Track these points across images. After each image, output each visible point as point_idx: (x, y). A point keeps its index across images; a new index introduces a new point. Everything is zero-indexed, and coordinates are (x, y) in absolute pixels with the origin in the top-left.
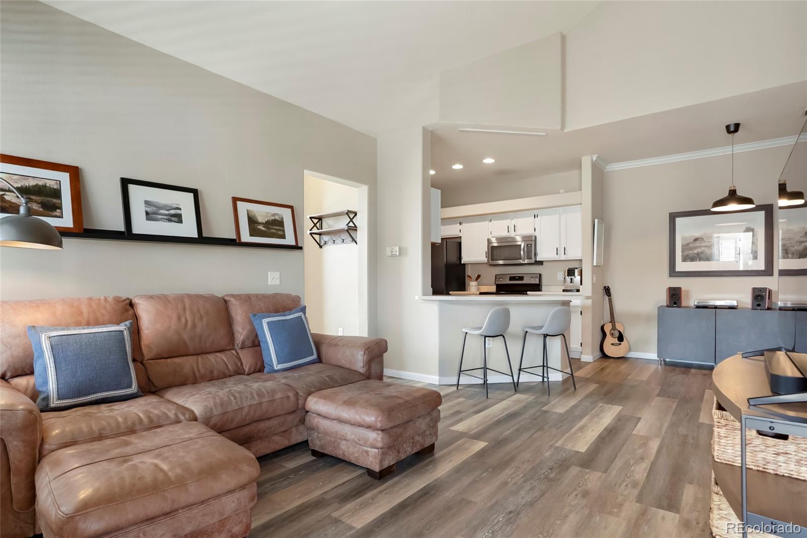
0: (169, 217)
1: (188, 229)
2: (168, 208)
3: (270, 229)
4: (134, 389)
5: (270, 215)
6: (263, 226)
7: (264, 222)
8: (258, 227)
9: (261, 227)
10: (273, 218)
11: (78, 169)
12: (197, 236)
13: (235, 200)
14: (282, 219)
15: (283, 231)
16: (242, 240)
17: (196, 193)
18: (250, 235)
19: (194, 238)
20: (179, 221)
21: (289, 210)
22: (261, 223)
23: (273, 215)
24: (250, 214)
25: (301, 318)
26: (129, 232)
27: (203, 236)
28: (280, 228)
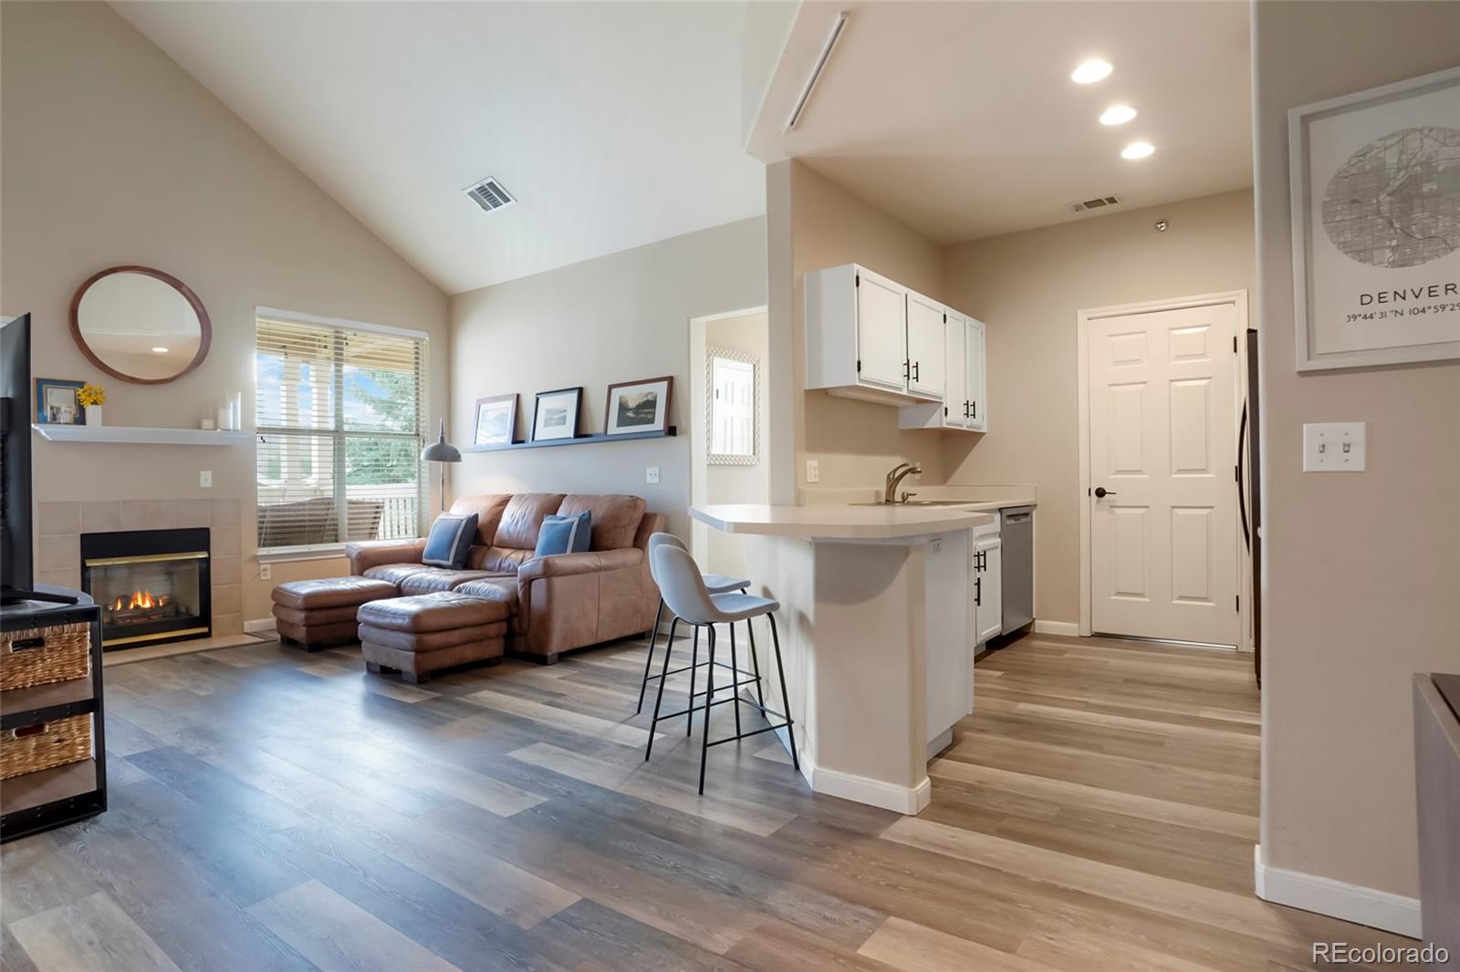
0: (558, 420)
1: (569, 429)
2: (558, 413)
3: (639, 413)
4: (450, 563)
5: (643, 396)
6: (632, 412)
7: (636, 406)
8: (627, 413)
9: (630, 414)
10: (645, 399)
11: (518, 395)
12: (572, 436)
13: (611, 387)
14: (656, 397)
15: (654, 413)
16: (608, 433)
17: (581, 390)
18: (618, 426)
19: (570, 438)
20: (564, 423)
21: (666, 383)
22: (630, 409)
23: (646, 396)
24: (623, 400)
25: (573, 523)
26: (533, 439)
27: (580, 433)
28: (651, 410)
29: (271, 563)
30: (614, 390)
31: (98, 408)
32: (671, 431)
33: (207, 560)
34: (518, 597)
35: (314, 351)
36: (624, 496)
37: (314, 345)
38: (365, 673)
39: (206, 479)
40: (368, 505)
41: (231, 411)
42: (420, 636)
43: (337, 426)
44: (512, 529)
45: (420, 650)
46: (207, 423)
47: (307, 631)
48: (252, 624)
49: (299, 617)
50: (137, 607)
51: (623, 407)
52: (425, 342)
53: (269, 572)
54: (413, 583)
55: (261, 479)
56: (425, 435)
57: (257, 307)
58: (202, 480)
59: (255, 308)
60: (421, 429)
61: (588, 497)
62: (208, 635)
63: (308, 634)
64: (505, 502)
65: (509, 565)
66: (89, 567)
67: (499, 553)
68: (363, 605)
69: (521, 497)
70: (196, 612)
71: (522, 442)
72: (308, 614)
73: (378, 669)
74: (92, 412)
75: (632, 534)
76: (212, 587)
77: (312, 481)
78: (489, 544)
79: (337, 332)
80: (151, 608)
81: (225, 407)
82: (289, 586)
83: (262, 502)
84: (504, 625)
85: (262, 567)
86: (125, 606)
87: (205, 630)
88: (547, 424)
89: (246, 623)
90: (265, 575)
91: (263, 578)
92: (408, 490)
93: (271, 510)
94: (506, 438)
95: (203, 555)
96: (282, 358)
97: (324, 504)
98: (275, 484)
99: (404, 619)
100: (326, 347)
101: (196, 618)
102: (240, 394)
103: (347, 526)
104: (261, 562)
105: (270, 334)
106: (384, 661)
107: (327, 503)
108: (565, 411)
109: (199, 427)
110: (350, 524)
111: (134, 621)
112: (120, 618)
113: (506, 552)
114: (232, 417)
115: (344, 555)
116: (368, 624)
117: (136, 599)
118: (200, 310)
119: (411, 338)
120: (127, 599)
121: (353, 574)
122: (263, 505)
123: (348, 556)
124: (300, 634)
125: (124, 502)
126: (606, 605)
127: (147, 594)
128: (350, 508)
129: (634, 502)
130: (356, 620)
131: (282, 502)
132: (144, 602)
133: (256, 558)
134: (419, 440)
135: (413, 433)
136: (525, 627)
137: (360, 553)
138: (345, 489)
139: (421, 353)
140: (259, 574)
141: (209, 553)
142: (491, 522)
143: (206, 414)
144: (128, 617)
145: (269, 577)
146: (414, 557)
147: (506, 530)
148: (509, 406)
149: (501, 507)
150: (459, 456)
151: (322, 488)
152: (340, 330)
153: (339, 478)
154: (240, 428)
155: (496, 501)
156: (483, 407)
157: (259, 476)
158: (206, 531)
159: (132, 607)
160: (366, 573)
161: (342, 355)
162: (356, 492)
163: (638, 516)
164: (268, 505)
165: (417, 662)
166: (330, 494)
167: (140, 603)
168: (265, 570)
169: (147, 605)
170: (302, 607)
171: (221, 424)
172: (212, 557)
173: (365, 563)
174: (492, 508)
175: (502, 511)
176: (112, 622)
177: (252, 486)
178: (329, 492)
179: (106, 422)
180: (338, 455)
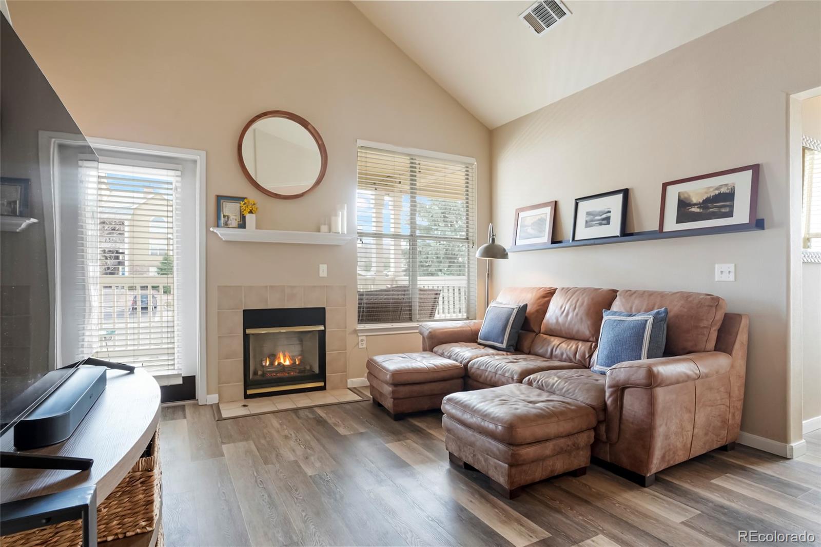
0: (601, 221)
1: (614, 229)
2: (601, 214)
3: (708, 208)
4: (504, 346)
5: (712, 190)
6: (698, 208)
7: (701, 201)
8: (690, 210)
9: (695, 209)
10: (717, 192)
11: (556, 202)
12: (618, 234)
13: (665, 186)
14: (733, 190)
15: (732, 207)
16: (665, 230)
17: (626, 193)
18: (677, 222)
19: (618, 236)
20: (609, 223)
21: (750, 172)
22: (695, 204)
23: (717, 189)
24: (682, 197)
25: (646, 321)
26: (573, 239)
27: (627, 232)
28: (728, 203)
29: (367, 336)
30: (669, 188)
31: (253, 216)
32: (758, 224)
33: (324, 332)
34: (605, 404)
35: (392, 186)
36: (699, 294)
37: (392, 182)
38: (446, 465)
39: (323, 270)
40: (430, 292)
41: (340, 219)
42: (515, 448)
43: (412, 232)
44: (561, 320)
45: (514, 463)
46: (324, 228)
47: (394, 402)
48: (353, 382)
49: (387, 389)
50: (279, 364)
51: (683, 204)
52: (473, 167)
53: (364, 342)
54: (480, 366)
55: (359, 271)
56: (474, 239)
57: (358, 140)
58: (321, 272)
59: (356, 141)
60: (470, 234)
61: (651, 294)
62: (323, 388)
63: (395, 405)
64: (551, 293)
65: (562, 354)
66: (249, 334)
67: (549, 343)
68: (448, 396)
69: (566, 291)
70: (316, 370)
71: (560, 242)
72: (395, 388)
73: (462, 464)
74: (250, 219)
75: (714, 336)
76: (327, 353)
77: (391, 273)
78: (536, 330)
79: (412, 159)
80: (288, 366)
81: (336, 215)
82: (379, 359)
83: (361, 288)
84: (592, 434)
85: (360, 338)
86: (272, 363)
87: (322, 384)
88: (588, 224)
89: (349, 381)
90: (362, 345)
91: (360, 347)
92: (460, 282)
93: (367, 295)
94: (546, 238)
95: (322, 328)
96: (374, 193)
97: (402, 291)
98: (369, 275)
99: (496, 425)
100: (400, 182)
101: (317, 374)
102: (346, 205)
103: (418, 308)
104: (359, 334)
105: (366, 174)
106: (470, 460)
107: (404, 289)
108: (609, 212)
109: (319, 231)
110: (420, 306)
111: (278, 375)
112: (269, 372)
113: (555, 341)
114: (341, 224)
115: (417, 331)
116: (452, 417)
117: (279, 358)
118: (320, 142)
119: (464, 163)
120: (273, 357)
121: (424, 350)
122: (362, 290)
123: (421, 333)
124: (388, 403)
125: (270, 286)
126: (701, 418)
127: (287, 354)
128: (420, 294)
129: (715, 302)
130: (440, 409)
131: (373, 288)
132: (285, 361)
133: (356, 332)
134: (468, 243)
135: (464, 237)
136: (614, 436)
137: (430, 332)
138: (417, 280)
139: (470, 174)
140: (358, 344)
141: (325, 327)
142: (537, 311)
143: (324, 221)
144: (273, 372)
145: (364, 346)
146: (470, 337)
147: (554, 321)
148: (548, 211)
149: (546, 299)
150: (507, 254)
151: (397, 279)
152: (414, 158)
153: (412, 271)
154: (346, 232)
155: (541, 293)
156: (522, 215)
157: (358, 269)
158: (322, 311)
159: (276, 363)
160: (435, 349)
161: (415, 185)
162: (424, 282)
163: (719, 316)
164: (364, 290)
165: (510, 476)
166: (406, 283)
167: (282, 361)
168: (362, 340)
169: (287, 363)
170: (391, 382)
171: (333, 230)
172: (327, 330)
173: (434, 342)
174: (539, 299)
175: (549, 302)
176: (263, 374)
177: (353, 276)
178: (404, 281)
179: (258, 227)
180: (413, 254)
